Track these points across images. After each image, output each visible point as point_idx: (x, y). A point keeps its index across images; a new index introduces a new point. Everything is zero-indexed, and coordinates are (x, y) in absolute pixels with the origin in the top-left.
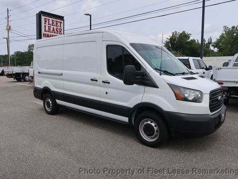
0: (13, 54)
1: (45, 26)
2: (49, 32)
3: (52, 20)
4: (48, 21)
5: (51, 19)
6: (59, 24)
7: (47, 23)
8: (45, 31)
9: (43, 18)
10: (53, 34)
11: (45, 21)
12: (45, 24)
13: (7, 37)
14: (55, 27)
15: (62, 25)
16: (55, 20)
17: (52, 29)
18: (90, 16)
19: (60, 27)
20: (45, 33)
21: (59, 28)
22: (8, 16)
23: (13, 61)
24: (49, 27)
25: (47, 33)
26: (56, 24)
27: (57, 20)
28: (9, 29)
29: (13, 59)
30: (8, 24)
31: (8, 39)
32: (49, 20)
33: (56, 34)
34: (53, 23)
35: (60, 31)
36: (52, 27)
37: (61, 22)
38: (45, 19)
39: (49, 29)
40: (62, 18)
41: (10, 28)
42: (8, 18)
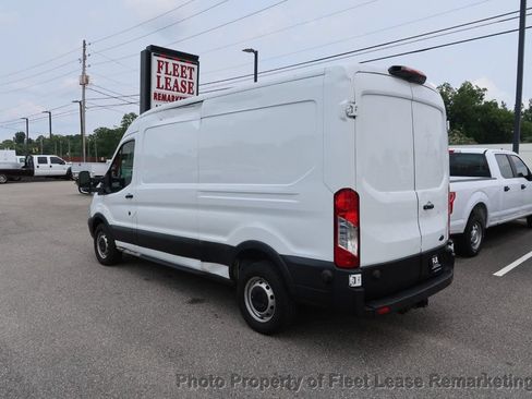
0: (92, 133)
1: (159, 77)
2: (166, 89)
3: (174, 65)
4: (164, 67)
5: (171, 62)
6: (188, 72)
7: (163, 71)
8: (158, 87)
9: (155, 60)
10: (175, 94)
11: (160, 67)
12: (159, 72)
13: (80, 99)
14: (180, 80)
15: (194, 74)
16: (180, 63)
17: (172, 84)
18: (256, 53)
19: (191, 78)
20: (159, 91)
21: (187, 80)
22: (84, 56)
23: (92, 149)
24: (167, 79)
25: (163, 92)
26: (183, 72)
27: (183, 64)
28: (85, 82)
29: (92, 144)
30: (83, 73)
31: (82, 104)
32: (167, 63)
33: (181, 94)
34: (175, 70)
35: (190, 88)
36: (173, 78)
37: (192, 69)
38: (159, 62)
39: (167, 83)
40: (194, 59)
41: (87, 81)
42: (84, 59)
